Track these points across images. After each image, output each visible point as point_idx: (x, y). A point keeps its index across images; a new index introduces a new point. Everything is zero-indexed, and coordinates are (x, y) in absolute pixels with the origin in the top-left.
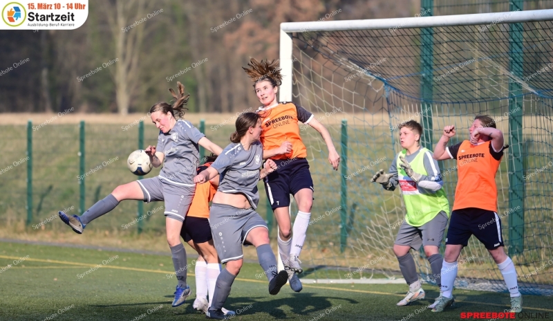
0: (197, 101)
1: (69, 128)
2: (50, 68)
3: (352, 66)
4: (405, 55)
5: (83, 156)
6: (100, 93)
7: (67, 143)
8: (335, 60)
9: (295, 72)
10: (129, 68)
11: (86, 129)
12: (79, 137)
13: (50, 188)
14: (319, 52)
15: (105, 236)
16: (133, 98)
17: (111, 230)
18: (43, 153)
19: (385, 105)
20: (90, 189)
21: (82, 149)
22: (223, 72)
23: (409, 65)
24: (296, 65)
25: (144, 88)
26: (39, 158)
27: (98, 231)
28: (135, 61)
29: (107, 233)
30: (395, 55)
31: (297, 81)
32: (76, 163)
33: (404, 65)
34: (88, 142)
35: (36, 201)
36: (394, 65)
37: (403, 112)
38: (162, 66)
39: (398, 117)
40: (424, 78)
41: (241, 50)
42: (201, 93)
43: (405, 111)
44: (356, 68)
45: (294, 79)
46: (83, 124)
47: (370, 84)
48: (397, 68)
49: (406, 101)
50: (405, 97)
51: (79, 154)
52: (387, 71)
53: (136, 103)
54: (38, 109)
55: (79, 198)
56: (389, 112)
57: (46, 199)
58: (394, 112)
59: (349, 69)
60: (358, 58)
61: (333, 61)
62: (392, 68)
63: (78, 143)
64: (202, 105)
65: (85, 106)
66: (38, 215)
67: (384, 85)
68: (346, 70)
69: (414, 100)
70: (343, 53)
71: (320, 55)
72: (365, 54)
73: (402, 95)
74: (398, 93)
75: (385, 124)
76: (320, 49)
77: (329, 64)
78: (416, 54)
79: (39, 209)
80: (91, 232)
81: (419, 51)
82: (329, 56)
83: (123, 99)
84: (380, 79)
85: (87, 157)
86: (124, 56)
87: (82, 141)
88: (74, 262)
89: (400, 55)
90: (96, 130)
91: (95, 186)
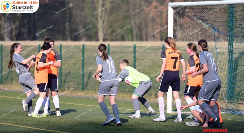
0: (132, 36)
1: (77, 47)
2: (70, 22)
3: (199, 21)
4: (222, 16)
5: (83, 59)
6: (91, 33)
7: (77, 53)
8: (192, 18)
9: (175, 24)
10: (103, 22)
11: (85, 47)
12: (82, 51)
13: (70, 72)
14: (185, 15)
15: (93, 93)
16: (105, 35)
17: (95, 91)
18: (67, 58)
19: (213, 38)
20: (87, 73)
21: (83, 56)
22: (143, 23)
23: (224, 21)
24: (175, 21)
25: (110, 30)
26: (65, 60)
27: (90, 91)
28: (106, 19)
29: (94, 92)
30: (218, 17)
31: (175, 27)
32: (81, 62)
33: (221, 21)
34: (86, 53)
35: (63, 78)
36: (217, 21)
37: (221, 41)
38: (118, 21)
39: (219, 43)
40: (230, 26)
41: (151, 14)
42: (134, 33)
43: (222, 40)
44: (201, 22)
45: (174, 27)
46: (83, 45)
47: (207, 29)
48: (218, 22)
49: (222, 36)
50: (222, 34)
51: (82, 58)
52: (214, 23)
53: (106, 37)
54: (64, 39)
55: (82, 77)
56: (215, 41)
57: (67, 77)
58: (217, 41)
59: (198, 22)
60: (201, 18)
61: (191, 19)
62: (216, 22)
63: (81, 54)
64: (135, 38)
65: (84, 38)
66: (64, 84)
67: (213, 29)
68: (196, 23)
69: (226, 36)
70: (195, 16)
71: (185, 17)
72: (205, 16)
73: (220, 34)
74: (219, 33)
75: (213, 46)
76: (185, 14)
77: (189, 20)
78: (227, 16)
79: (65, 81)
80: (87, 91)
81: (228, 15)
82: (189, 17)
83: (101, 35)
84: (211, 27)
85: (85, 59)
86: (101, 17)
87: (83, 53)
88: (80, 104)
89: (220, 17)
90: (89, 48)
91: (89, 72)
